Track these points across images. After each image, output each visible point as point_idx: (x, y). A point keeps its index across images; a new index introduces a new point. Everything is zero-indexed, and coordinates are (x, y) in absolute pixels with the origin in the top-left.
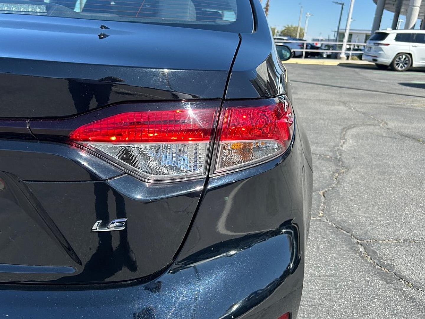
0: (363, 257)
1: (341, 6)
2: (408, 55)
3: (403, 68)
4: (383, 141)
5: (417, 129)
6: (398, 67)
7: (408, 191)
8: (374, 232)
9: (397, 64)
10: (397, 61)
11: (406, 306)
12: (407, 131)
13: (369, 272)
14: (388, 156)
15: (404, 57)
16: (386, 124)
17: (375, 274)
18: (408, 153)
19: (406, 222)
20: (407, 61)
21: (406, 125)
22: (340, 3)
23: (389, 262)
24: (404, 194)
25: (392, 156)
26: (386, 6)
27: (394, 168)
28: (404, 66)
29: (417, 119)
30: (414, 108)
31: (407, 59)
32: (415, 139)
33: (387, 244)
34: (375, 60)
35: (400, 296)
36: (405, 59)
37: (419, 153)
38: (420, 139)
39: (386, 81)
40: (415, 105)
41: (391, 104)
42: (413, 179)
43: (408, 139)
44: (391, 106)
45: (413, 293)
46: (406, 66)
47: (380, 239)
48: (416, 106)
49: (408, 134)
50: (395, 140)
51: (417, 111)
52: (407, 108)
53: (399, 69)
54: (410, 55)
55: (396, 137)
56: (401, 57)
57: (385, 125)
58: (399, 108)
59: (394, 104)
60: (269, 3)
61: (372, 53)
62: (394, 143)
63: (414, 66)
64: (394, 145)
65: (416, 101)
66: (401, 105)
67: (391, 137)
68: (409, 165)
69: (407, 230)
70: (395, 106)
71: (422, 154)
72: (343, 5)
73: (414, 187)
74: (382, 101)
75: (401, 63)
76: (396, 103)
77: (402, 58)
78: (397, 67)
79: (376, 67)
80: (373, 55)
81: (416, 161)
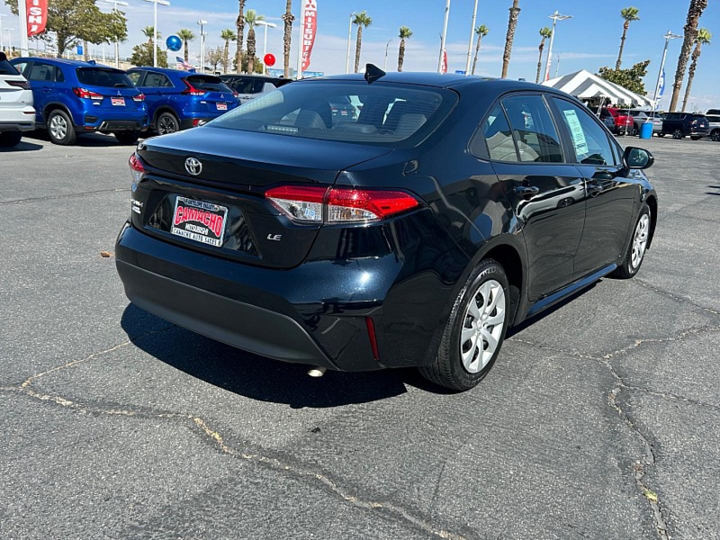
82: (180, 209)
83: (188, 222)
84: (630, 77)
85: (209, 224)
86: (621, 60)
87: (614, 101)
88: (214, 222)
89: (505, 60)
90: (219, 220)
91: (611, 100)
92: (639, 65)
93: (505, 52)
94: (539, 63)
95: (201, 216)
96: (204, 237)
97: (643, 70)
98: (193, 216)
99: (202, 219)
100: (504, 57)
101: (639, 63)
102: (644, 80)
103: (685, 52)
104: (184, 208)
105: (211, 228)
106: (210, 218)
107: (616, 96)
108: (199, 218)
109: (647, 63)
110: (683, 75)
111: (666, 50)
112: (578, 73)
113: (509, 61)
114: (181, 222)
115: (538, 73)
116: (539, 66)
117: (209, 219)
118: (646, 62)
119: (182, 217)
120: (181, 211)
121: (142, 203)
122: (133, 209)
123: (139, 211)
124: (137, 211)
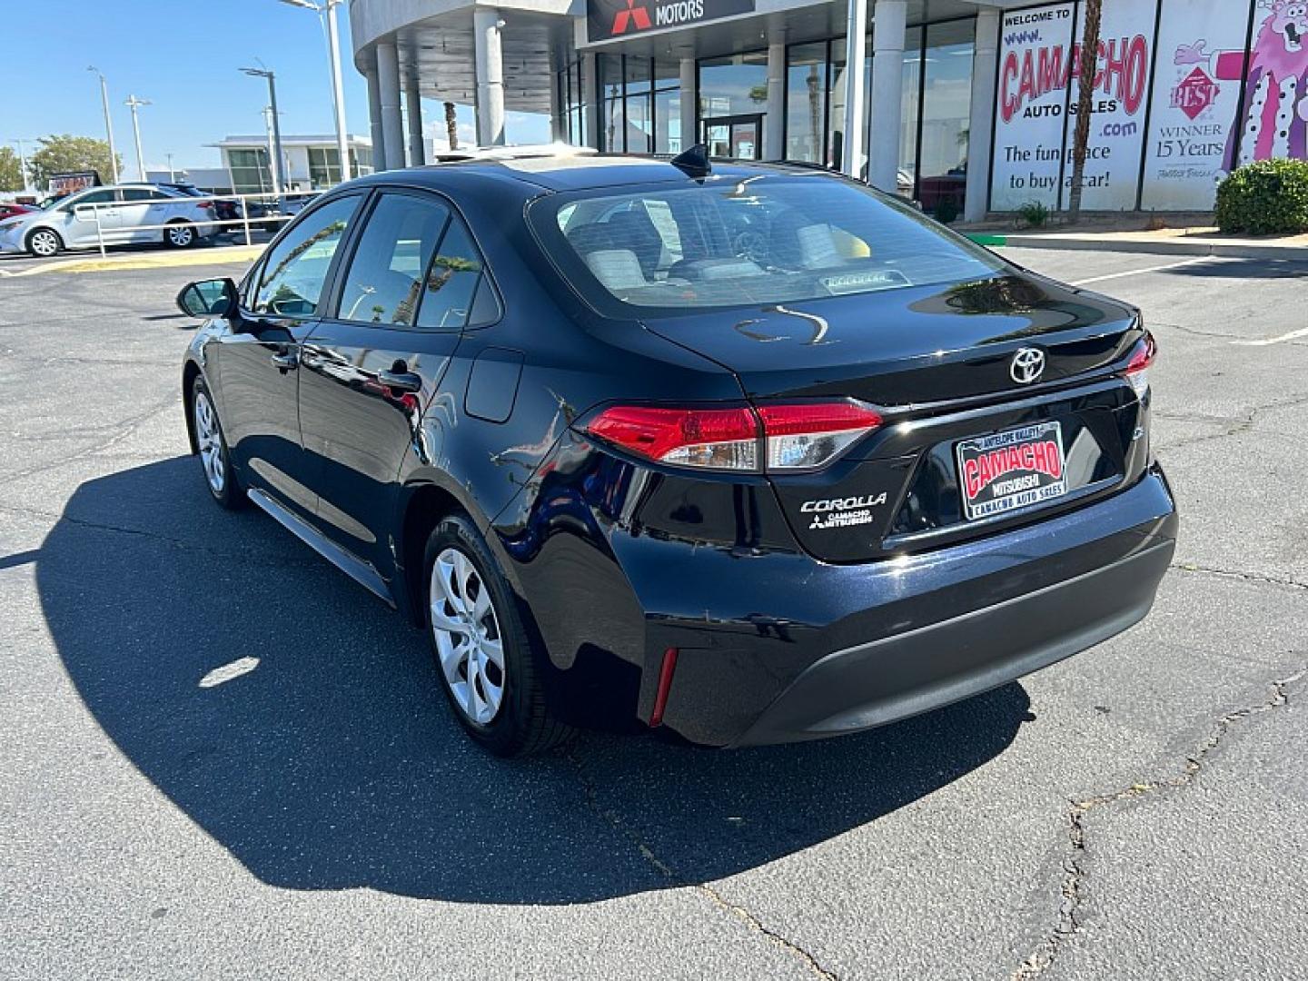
1: (267, 79)
22: (260, 73)
72: (271, 76)
82: (971, 464)
83: (995, 482)
85: (1035, 464)
88: (1043, 456)
90: (1051, 449)
95: (1014, 460)
96: (1037, 491)
98: (999, 465)
99: (1018, 463)
104: (976, 459)
105: (1040, 471)
106: (1033, 453)
108: (1012, 464)
114: (980, 489)
117: (1032, 456)
119: (978, 478)
120: (974, 469)
121: (885, 494)
122: (828, 524)
123: (865, 518)
124: (854, 522)
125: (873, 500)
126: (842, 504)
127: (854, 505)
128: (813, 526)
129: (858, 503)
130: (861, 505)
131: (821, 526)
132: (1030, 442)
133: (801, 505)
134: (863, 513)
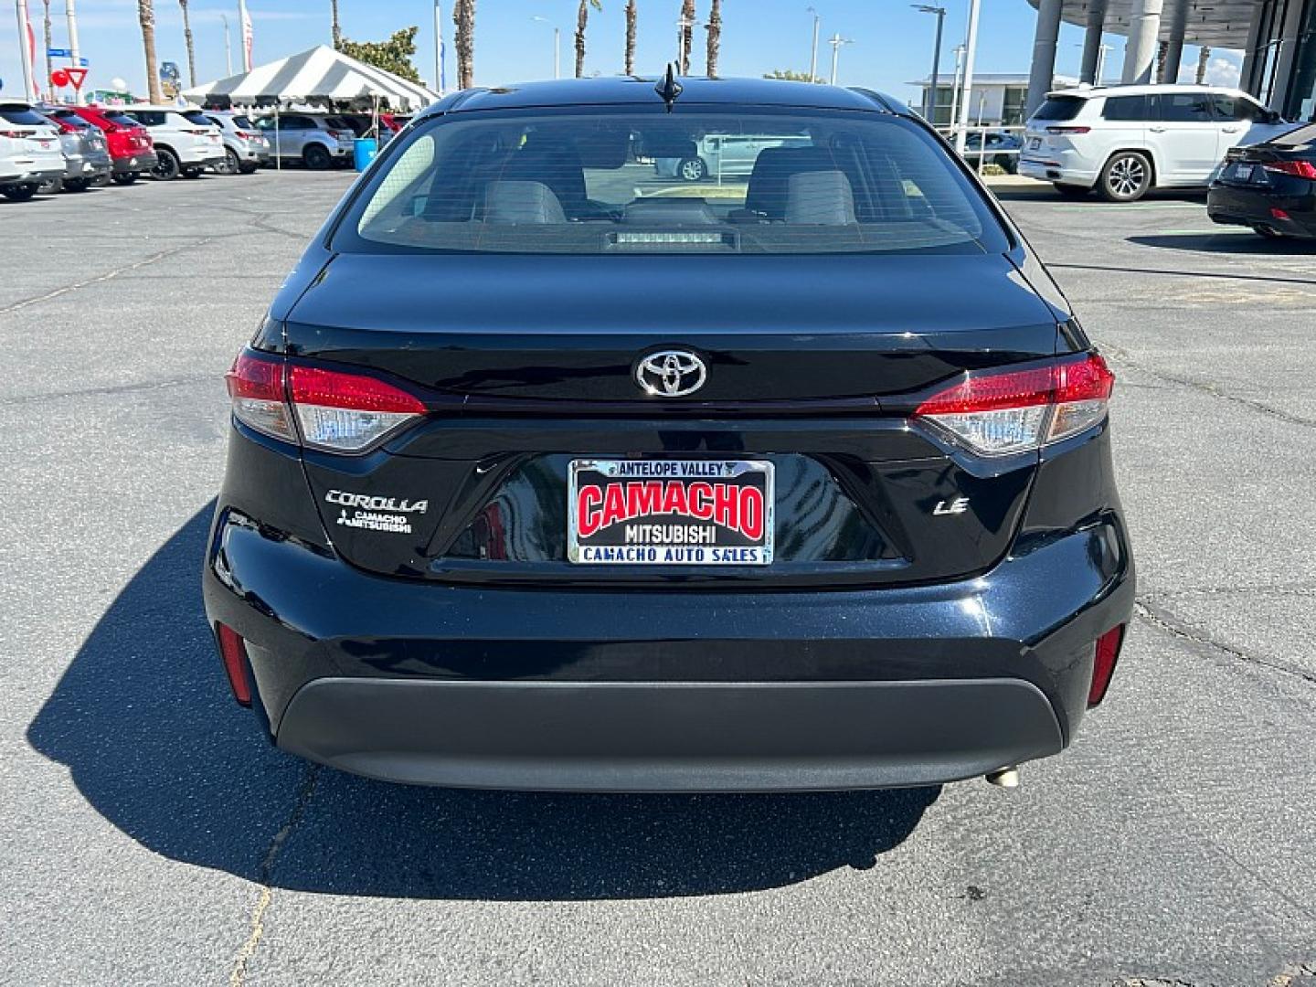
0: (1148, 623)
1: (937, 15)
2: (1141, 156)
3: (1132, 192)
4: (1127, 395)
5: (1198, 362)
6: (1118, 190)
7: (1207, 499)
8: (1157, 579)
9: (1115, 182)
10: (1112, 174)
11: (1243, 687)
12: (1176, 369)
13: (1165, 644)
14: (1148, 429)
15: (1131, 161)
16: (1124, 353)
17: (1177, 646)
18: (1189, 420)
19: (1216, 559)
20: (1140, 171)
21: (1172, 352)
22: (931, 9)
23: (1198, 626)
24: (1200, 507)
25: (1157, 429)
26: (1065, 10)
27: (1165, 454)
28: (1134, 188)
29: (1194, 336)
30: (1182, 306)
31: (1140, 167)
32: (1197, 385)
33: (1187, 598)
34: (1052, 175)
35: (1229, 674)
36: (1134, 165)
37: (1215, 419)
38: (1210, 385)
39: (1093, 234)
40: (1181, 298)
41: (1122, 300)
42: (1212, 476)
43: (1182, 387)
44: (1123, 304)
45: (1251, 668)
46: (1138, 185)
47: (1171, 592)
48: (1185, 302)
49: (1180, 375)
50: (1154, 393)
51: (1189, 313)
52: (1163, 308)
53: (1121, 194)
54: (1147, 154)
55: (1155, 384)
56: (1123, 161)
57: (1121, 356)
58: (1144, 309)
59: (1129, 300)
60: (719, 11)
61: (1045, 154)
62: (1153, 398)
63: (1159, 184)
64: (1155, 403)
65: (1183, 286)
66: (1148, 300)
67: (1142, 386)
68: (1197, 447)
69: (1220, 572)
70: (1134, 305)
71: (1221, 421)
72: (941, 12)
73: (1218, 492)
74: (1097, 294)
75: (1125, 178)
76: (1134, 297)
77: (1127, 162)
78: (1115, 189)
79: (1056, 191)
80: (1048, 160)
81: (1211, 436)
82: (592, 491)
84: (391, 56)
85: (714, 513)
86: (339, 25)
87: (394, 103)
88: (731, 504)
89: (144, 26)
90: (751, 498)
91: (390, 100)
92: (402, 35)
93: (142, 10)
94: (187, 31)
95: (675, 500)
96: (708, 550)
97: (409, 44)
98: (644, 503)
99: (681, 505)
100: (142, 19)
101: (401, 30)
102: (415, 61)
103: (466, 12)
105: (723, 524)
106: (713, 497)
107: (393, 93)
108: (670, 504)
109: (414, 30)
110: (470, 51)
111: (438, 8)
112: (312, 52)
113: (153, 26)
114: (601, 526)
115: (190, 52)
116: (188, 36)
117: (710, 501)
118: (412, 29)
119: (602, 513)
120: (596, 499)
121: (425, 503)
122: (356, 523)
123: (399, 525)
124: (386, 527)
125: (409, 506)
126: (368, 502)
127: (382, 507)
128: (340, 521)
129: (389, 504)
130: (391, 507)
131: (348, 522)
132: (712, 481)
133: (327, 492)
134: (397, 519)
